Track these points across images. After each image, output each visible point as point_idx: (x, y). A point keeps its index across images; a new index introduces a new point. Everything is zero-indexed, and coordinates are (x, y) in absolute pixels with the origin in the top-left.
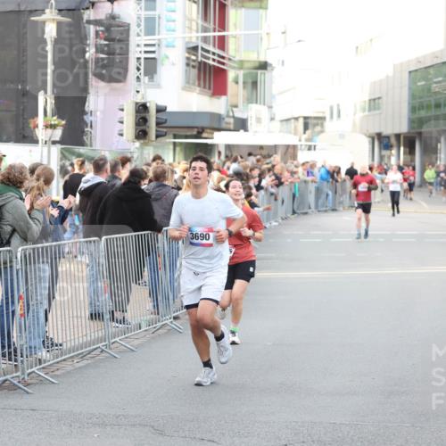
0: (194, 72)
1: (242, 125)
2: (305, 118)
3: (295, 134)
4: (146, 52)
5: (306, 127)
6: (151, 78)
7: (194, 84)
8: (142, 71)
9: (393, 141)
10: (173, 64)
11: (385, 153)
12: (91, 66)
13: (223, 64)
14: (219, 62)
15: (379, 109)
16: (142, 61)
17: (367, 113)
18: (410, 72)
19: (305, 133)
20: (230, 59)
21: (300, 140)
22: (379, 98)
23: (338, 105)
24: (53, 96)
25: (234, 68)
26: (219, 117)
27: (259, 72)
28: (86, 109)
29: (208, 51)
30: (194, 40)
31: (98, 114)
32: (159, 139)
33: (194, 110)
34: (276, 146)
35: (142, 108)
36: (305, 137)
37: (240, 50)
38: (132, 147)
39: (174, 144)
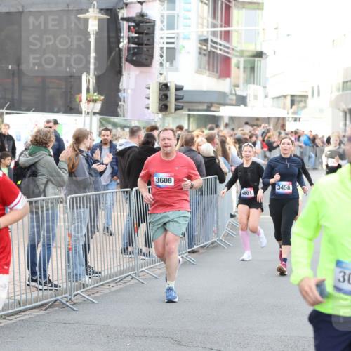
0: (205, 59)
1: (242, 101)
2: (292, 96)
3: (284, 108)
4: (167, 43)
5: (293, 103)
6: (172, 64)
7: (205, 69)
8: (164, 58)
10: (188, 53)
12: (125, 54)
13: (228, 53)
14: (225, 51)
16: (165, 49)
17: (341, 93)
19: (291, 108)
20: (233, 49)
21: (288, 114)
23: (318, 87)
24: (94, 77)
25: (236, 56)
26: (224, 94)
27: (256, 59)
28: (121, 88)
29: (216, 43)
30: (205, 34)
31: (129, 91)
32: (178, 112)
33: (205, 89)
34: (269, 118)
35: (164, 87)
36: (291, 111)
37: (241, 42)
38: (156, 118)
39: (189, 116)
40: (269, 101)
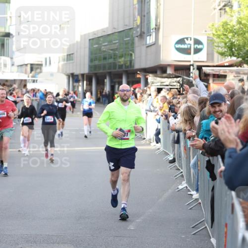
2: (31, 65)
3: (26, 73)
5: (32, 70)
9: (80, 78)
11: (76, 84)
15: (72, 60)
17: (65, 62)
18: (90, 40)
19: (31, 73)
21: (28, 77)
22: (73, 54)
23: (50, 58)
27: (6, 38)
34: (15, 80)
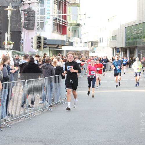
0: (56, 27)
1: (71, 44)
2: (92, 42)
3: (88, 47)
4: (40, 20)
5: (92, 45)
6: (42, 29)
7: (56, 31)
8: (39, 26)
9: (120, 49)
10: (49, 24)
11: (117, 53)
12: (23, 25)
13: (65, 24)
15: (116, 39)
16: (39, 23)
17: (111, 41)
18: (126, 27)
19: (91, 47)
20: (67, 23)
21: (90, 49)
22: (116, 36)
23: (102, 38)
24: (10, 34)
25: (69, 26)
26: (64, 41)
27: (77, 27)
28: (21, 39)
29: (60, 20)
30: (56, 16)
31: (25, 40)
32: (44, 48)
33: (56, 39)
34: (82, 51)
35: (39, 38)
36: (91, 48)
37: (71, 20)
38: (36, 51)
39: (49, 50)
40: (82, 44)
